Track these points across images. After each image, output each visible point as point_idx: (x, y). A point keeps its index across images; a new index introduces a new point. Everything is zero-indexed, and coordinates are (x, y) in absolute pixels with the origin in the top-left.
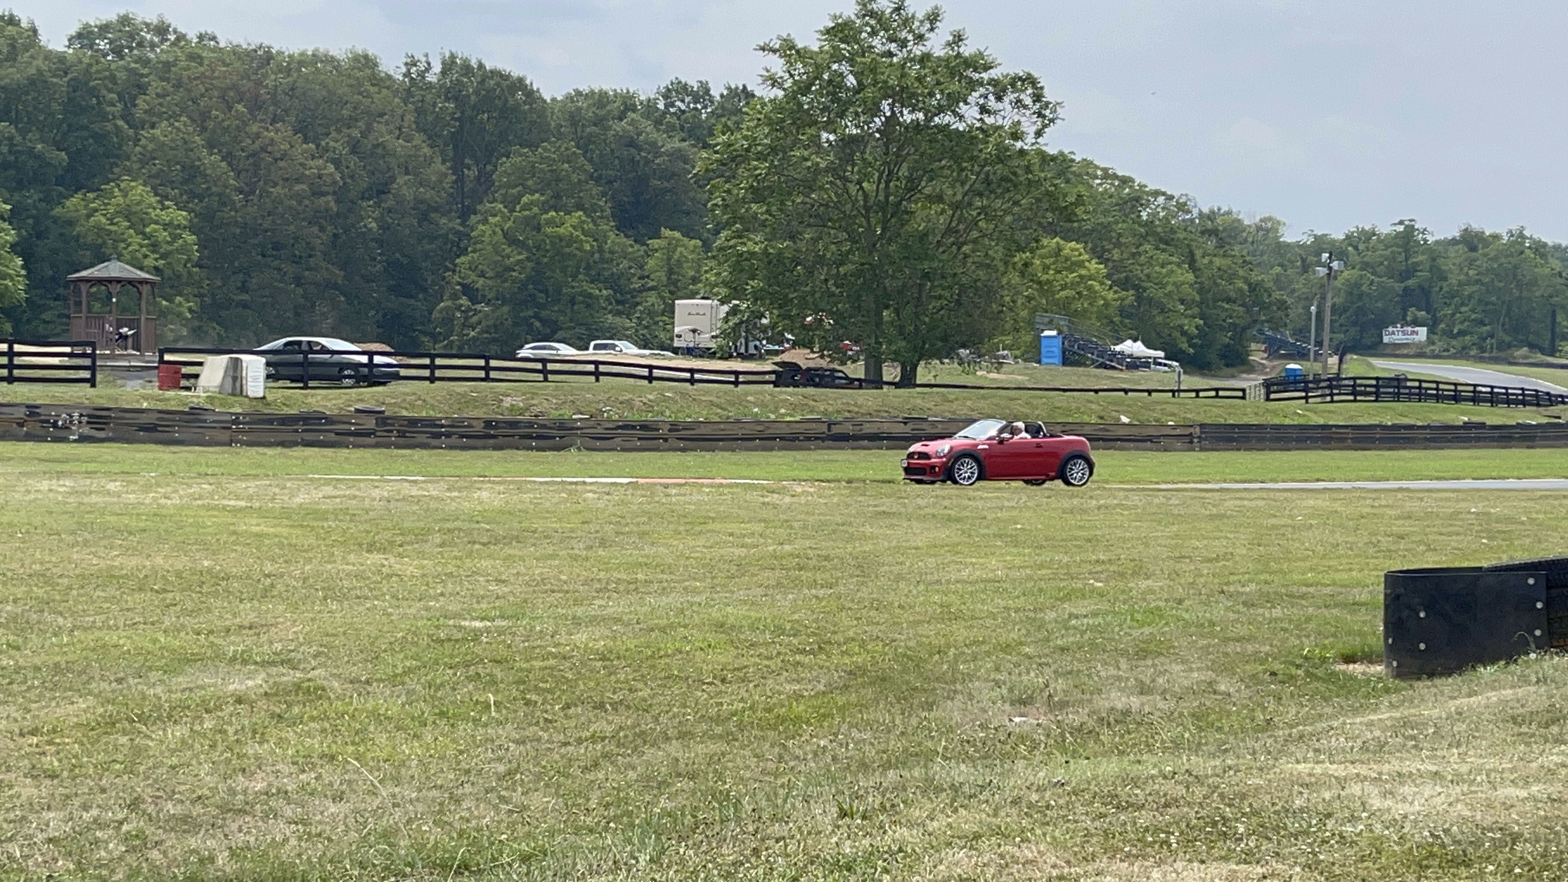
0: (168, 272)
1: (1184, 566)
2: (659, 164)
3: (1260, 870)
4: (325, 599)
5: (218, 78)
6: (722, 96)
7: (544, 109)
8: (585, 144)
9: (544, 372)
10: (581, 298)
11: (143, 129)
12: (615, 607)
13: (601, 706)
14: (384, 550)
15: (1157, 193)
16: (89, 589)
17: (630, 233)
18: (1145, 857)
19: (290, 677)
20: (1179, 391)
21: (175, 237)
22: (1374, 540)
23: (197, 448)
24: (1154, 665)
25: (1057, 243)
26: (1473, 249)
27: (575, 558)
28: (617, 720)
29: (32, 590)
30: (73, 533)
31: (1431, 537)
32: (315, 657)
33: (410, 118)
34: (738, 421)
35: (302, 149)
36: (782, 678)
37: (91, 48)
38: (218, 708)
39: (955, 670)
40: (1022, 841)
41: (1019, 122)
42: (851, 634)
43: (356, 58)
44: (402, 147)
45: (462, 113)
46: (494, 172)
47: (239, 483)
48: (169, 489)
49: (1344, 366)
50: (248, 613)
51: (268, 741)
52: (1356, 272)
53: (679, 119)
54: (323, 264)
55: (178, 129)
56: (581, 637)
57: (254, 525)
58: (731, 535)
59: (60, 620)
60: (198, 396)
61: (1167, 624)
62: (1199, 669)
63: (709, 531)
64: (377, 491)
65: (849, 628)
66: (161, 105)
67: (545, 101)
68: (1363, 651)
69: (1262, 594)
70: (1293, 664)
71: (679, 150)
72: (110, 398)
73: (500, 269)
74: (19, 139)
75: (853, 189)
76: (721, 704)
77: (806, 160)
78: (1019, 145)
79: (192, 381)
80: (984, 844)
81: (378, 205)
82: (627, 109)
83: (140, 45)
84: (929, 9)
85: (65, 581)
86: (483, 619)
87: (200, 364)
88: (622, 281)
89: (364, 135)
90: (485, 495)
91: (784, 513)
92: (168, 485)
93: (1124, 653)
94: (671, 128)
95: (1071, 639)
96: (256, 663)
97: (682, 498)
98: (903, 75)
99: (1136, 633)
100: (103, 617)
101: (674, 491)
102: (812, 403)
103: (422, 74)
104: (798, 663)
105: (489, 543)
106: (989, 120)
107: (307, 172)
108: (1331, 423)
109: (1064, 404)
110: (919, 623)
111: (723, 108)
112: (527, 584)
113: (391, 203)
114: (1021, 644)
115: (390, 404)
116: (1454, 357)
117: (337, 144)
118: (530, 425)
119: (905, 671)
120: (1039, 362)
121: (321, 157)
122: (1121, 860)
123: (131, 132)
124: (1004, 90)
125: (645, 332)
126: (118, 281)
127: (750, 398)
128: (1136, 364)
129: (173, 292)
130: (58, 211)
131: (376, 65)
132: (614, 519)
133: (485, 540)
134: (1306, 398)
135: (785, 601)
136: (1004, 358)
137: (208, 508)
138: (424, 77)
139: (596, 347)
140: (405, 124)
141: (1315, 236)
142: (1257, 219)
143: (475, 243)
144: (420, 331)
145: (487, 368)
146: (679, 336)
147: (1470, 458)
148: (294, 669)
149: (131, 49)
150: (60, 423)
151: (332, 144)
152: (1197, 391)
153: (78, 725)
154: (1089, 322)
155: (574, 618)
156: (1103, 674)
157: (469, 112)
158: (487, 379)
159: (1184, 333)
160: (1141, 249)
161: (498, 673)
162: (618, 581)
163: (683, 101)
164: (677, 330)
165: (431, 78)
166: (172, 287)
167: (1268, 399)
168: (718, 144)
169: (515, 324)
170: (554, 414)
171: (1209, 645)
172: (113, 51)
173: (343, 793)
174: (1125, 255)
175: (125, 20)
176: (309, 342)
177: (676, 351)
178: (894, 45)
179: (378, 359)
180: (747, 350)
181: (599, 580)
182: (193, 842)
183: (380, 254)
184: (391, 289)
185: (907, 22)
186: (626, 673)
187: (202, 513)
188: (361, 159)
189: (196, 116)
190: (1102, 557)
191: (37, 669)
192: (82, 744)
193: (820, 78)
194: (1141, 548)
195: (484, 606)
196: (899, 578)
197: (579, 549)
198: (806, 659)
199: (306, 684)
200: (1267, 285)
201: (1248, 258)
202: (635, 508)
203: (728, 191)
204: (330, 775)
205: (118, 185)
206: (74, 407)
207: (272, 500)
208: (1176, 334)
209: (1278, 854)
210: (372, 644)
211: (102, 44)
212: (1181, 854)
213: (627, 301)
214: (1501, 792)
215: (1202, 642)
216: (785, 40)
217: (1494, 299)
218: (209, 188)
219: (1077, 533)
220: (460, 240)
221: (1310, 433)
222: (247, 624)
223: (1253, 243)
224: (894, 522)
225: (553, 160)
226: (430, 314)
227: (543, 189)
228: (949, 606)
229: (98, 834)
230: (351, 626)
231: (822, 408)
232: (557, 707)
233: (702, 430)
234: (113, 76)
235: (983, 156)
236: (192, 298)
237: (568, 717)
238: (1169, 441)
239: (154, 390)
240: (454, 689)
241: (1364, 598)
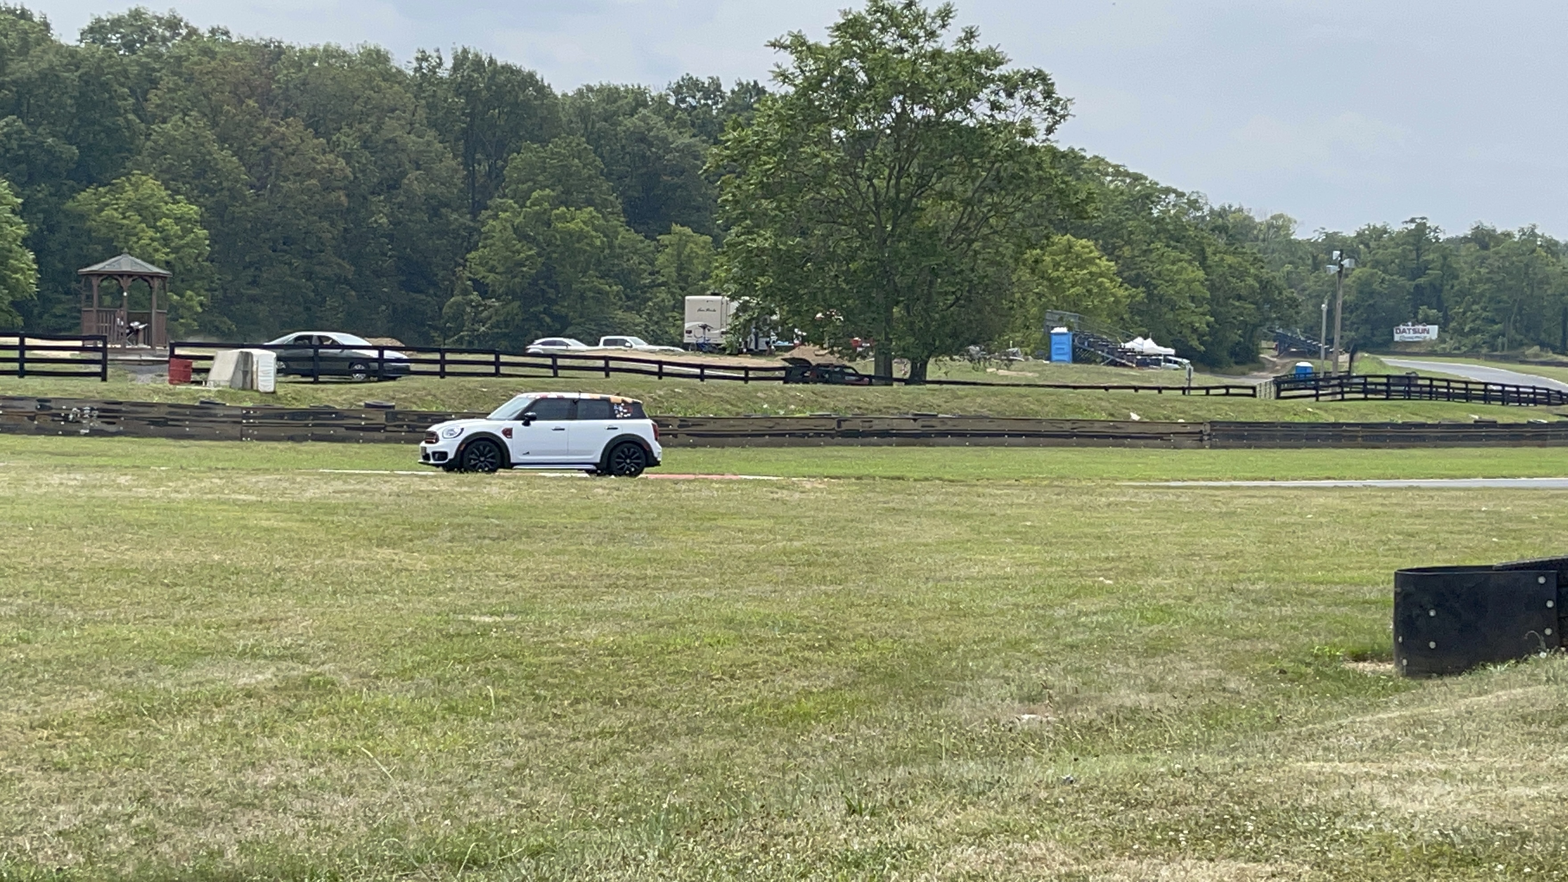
0: (179, 268)
1: (1194, 563)
2: (668, 160)
3: (1269, 869)
4: (335, 593)
5: (230, 72)
6: (733, 92)
7: (555, 105)
8: (595, 139)
9: (555, 367)
10: (591, 294)
11: (154, 123)
12: (626, 602)
13: (609, 702)
14: (392, 544)
15: (1168, 191)
16: (100, 582)
17: (639, 229)
18: (1154, 855)
19: (301, 671)
20: (1190, 388)
21: (186, 232)
22: (1384, 538)
23: (207, 443)
24: (1164, 664)
25: (1068, 240)
26: (1485, 247)
27: (585, 553)
28: (628, 715)
29: (42, 585)
30: (85, 527)
31: (1442, 535)
32: (325, 651)
33: (421, 113)
34: (747, 418)
35: (313, 144)
36: (791, 675)
37: (103, 42)
38: (228, 702)
39: (965, 667)
40: (1031, 838)
41: (1030, 119)
42: (860, 630)
43: (369, 53)
44: (415, 142)
45: (473, 109)
46: (503, 167)
47: (249, 478)
48: (180, 483)
49: (1355, 364)
50: (258, 607)
51: (276, 735)
52: (1367, 270)
53: (689, 115)
54: (335, 259)
55: (189, 125)
56: (591, 632)
57: (264, 519)
58: (740, 530)
59: (71, 613)
60: (208, 390)
61: (1176, 622)
62: (1208, 667)
63: (719, 527)
64: (388, 485)
65: (858, 624)
66: (173, 99)
67: (556, 98)
68: (1373, 650)
69: (1270, 591)
70: (1302, 662)
71: (689, 146)
72: (121, 392)
73: (509, 264)
74: (28, 134)
75: (863, 185)
76: (730, 700)
77: (817, 156)
78: (1029, 141)
79: (203, 375)
80: (992, 841)
81: (388, 200)
82: (638, 105)
83: (152, 39)
84: (942, 6)
85: (75, 575)
86: (492, 614)
87: (211, 358)
88: (633, 277)
89: (377, 129)
90: (495, 490)
91: (794, 508)
92: (179, 479)
93: (1133, 650)
94: (682, 124)
95: (1081, 636)
96: (265, 657)
97: (691, 494)
98: (913, 72)
99: (1145, 630)
100: (114, 610)
101: (684, 487)
102: (821, 400)
103: (433, 71)
104: (807, 659)
105: (499, 538)
106: (1000, 116)
107: (319, 167)
108: (1341, 421)
109: (1074, 402)
110: (928, 619)
111: (733, 104)
112: (537, 580)
113: (402, 199)
114: (1030, 641)
115: (401, 399)
116: (1465, 355)
117: (348, 139)
119: (914, 667)
120: (1049, 359)
121: (332, 151)
122: (1130, 858)
123: (143, 126)
124: (1016, 87)
125: (655, 327)
126: (130, 275)
127: (759, 394)
128: (1146, 361)
129: (184, 286)
130: (70, 204)
131: (388, 60)
132: (624, 515)
133: (496, 536)
134: (1317, 396)
135: (793, 597)
136: (1014, 354)
137: (220, 502)
138: (435, 73)
139: (606, 343)
140: (417, 117)
141: (1327, 235)
142: (1268, 217)
143: (486, 239)
144: (431, 326)
145: (497, 364)
146: (690, 332)
147: (1480, 456)
148: (303, 663)
149: (143, 43)
150: (71, 417)
151: (343, 138)
152: (1207, 389)
153: (88, 719)
154: (1099, 319)
155: (584, 613)
156: (1112, 671)
157: (479, 107)
158: (497, 374)
159: (1195, 330)
160: (1152, 246)
161: (508, 668)
162: (628, 577)
163: (694, 97)
164: (687, 326)
165: (444, 73)
166: (183, 281)
167: (1278, 397)
168: (729, 140)
169: (526, 319)
171: (1218, 644)
172: (124, 45)
173: (352, 787)
174: (1136, 253)
175: (136, 15)
176: (319, 337)
177: (686, 347)
178: (905, 41)
179: (388, 354)
180: (756, 347)
181: (608, 576)
182: (203, 836)
183: (391, 250)
184: (402, 285)
185: (918, 18)
186: (635, 669)
187: (210, 507)
188: (373, 154)
189: (207, 111)
190: (1112, 555)
191: (47, 662)
192: (92, 737)
193: (830, 73)
194: (1150, 545)
195: (494, 601)
196: (908, 574)
197: (589, 545)
198: (816, 656)
199: (316, 678)
200: (1278, 282)
201: (1259, 255)
202: (644, 503)
203: (739, 187)
204: (339, 769)
205: (129, 180)
206: (85, 401)
207: (283, 494)
208: (1187, 332)
209: (1287, 852)
210: (382, 639)
211: (114, 39)
212: (1190, 852)
213: (637, 297)
214: (1512, 791)
215: (1211, 640)
216: (796, 36)
217: (1505, 298)
218: (220, 183)
219: (1087, 530)
220: (471, 235)
221: (1319, 431)
222: (257, 618)
223: (1264, 240)
224: (904, 518)
225: (564, 155)
226: (441, 309)
227: (553, 185)
228: (958, 603)
229: (108, 827)
230: (361, 621)
231: (832, 405)
232: (566, 702)
233: (710, 427)
234: (126, 71)
235: (993, 152)
236: (202, 292)
237: (577, 712)
238: (1179, 439)
239: (164, 384)
240: (464, 684)
241: (1374, 596)
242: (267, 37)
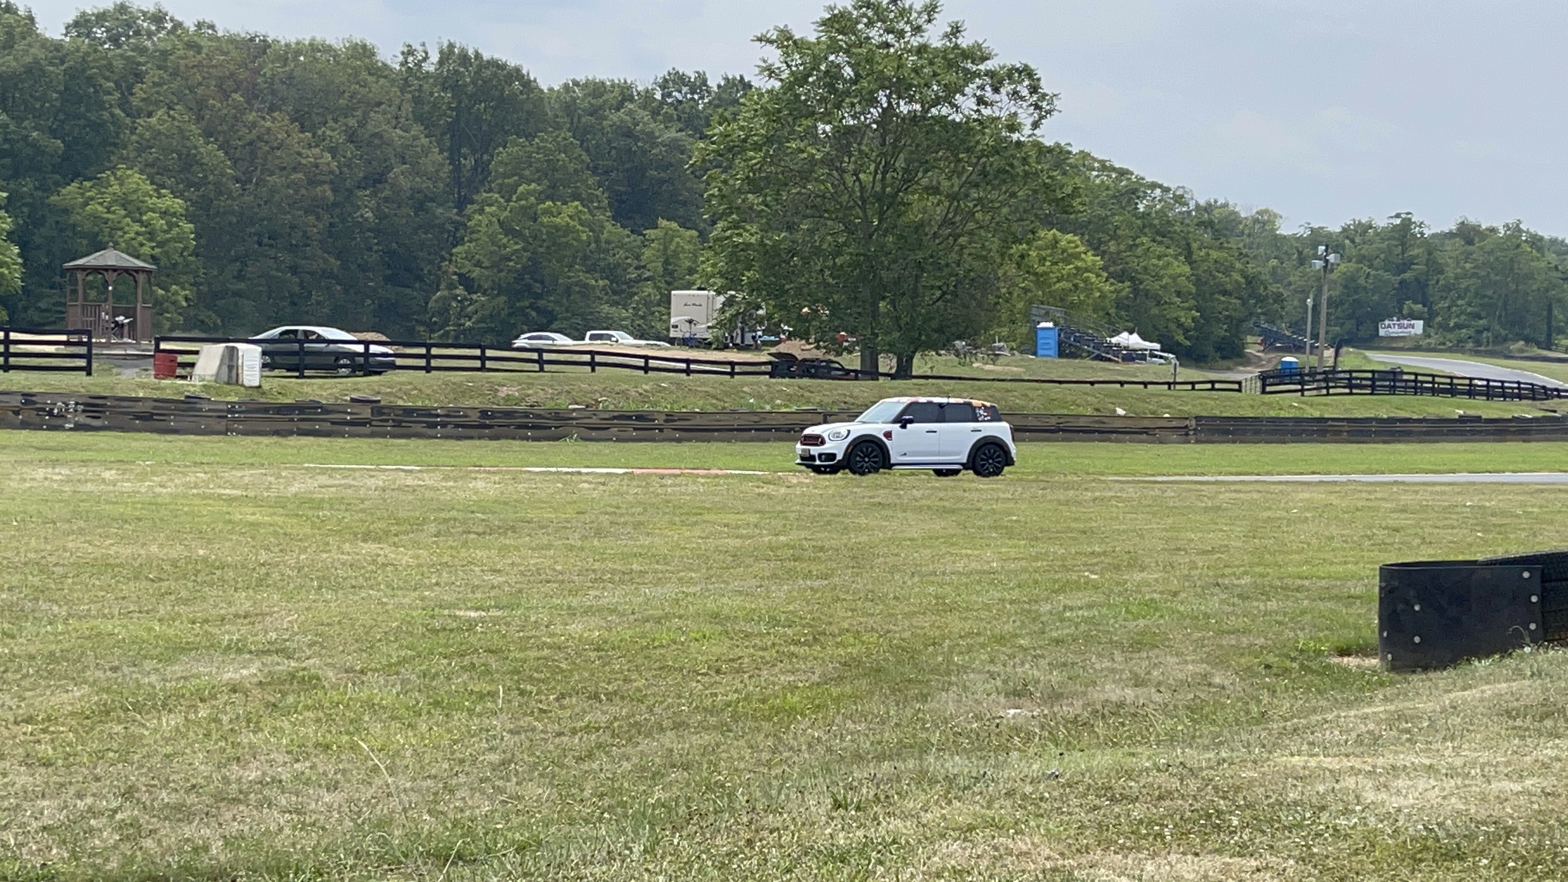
0: (164, 262)
1: (1182, 559)
2: (655, 155)
3: (1254, 863)
4: (320, 588)
5: (215, 66)
6: (719, 86)
7: (542, 99)
8: (581, 133)
9: (541, 362)
10: (577, 289)
11: (139, 117)
12: (610, 597)
13: (596, 696)
14: (378, 540)
15: (1154, 186)
16: (84, 577)
17: (625, 223)
18: (1139, 850)
19: (285, 666)
20: (1175, 383)
21: (171, 226)
22: (1369, 533)
23: (192, 437)
24: (1148, 658)
25: (1054, 235)
26: (1470, 242)
27: (571, 548)
28: (613, 709)
29: (27, 579)
30: (69, 521)
31: (1427, 530)
32: (310, 646)
33: (408, 107)
34: (733, 412)
35: (298, 138)
36: (777, 669)
37: (88, 36)
38: (214, 697)
39: (950, 662)
40: (1016, 833)
41: (1015, 114)
42: (846, 624)
43: (355, 47)
44: (401, 137)
45: (460, 102)
46: (490, 162)
47: (234, 472)
48: (165, 478)
49: (1340, 359)
50: (243, 601)
51: (262, 730)
52: (1352, 266)
53: (676, 109)
54: (320, 252)
55: (174, 119)
56: (576, 628)
57: (250, 514)
58: (726, 525)
59: (55, 608)
60: (193, 385)
61: (1162, 616)
62: (1193, 661)
63: (705, 522)
64: (373, 480)
65: (844, 619)
66: (158, 93)
67: (542, 91)
68: (1358, 645)
69: (1256, 586)
70: (1288, 656)
71: (675, 140)
72: (105, 388)
73: (495, 258)
74: (12, 127)
75: (850, 180)
76: (716, 695)
77: (803, 152)
78: (1015, 136)
79: (188, 369)
80: (979, 836)
81: (374, 194)
82: (624, 100)
83: (137, 33)
85: (59, 570)
86: (477, 609)
87: (196, 353)
88: (619, 271)
89: (362, 124)
90: (480, 485)
91: (780, 503)
92: (164, 473)
93: (1119, 645)
94: (668, 118)
95: (1066, 631)
96: (251, 652)
97: (678, 489)
98: (899, 67)
99: (1131, 625)
100: (99, 605)
101: (670, 482)
102: (807, 394)
103: (418, 64)
104: (793, 654)
105: (484, 533)
106: (986, 112)
107: (304, 161)
108: (1326, 416)
109: (1060, 396)
110: (914, 613)
111: (720, 99)
112: (522, 574)
113: (387, 193)
114: (1016, 636)
115: (387, 394)
116: (1450, 350)
117: (334, 133)
118: (526, 415)
119: (900, 662)
120: (1035, 354)
121: (317, 146)
122: (1116, 853)
123: (128, 120)
124: (1001, 82)
125: (641, 322)
126: (115, 269)
127: (745, 389)
128: (1132, 356)
129: (169, 280)
130: (54, 198)
131: (373, 54)
132: (610, 509)
133: (480, 530)
134: (1302, 391)
135: (780, 592)
136: (1000, 349)
137: (205, 497)
138: (421, 67)
139: (592, 337)
140: (403, 111)
141: (1312, 230)
142: (1254, 211)
143: (472, 233)
144: (416, 320)
145: (483, 358)
147: (1465, 451)
148: (289, 658)
149: (128, 37)
150: (56, 411)
151: (328, 133)
152: (1193, 384)
153: (72, 714)
154: (1084, 315)
155: (569, 607)
156: (1098, 666)
157: (466, 101)
158: (482, 369)
159: (1180, 325)
160: (1138, 241)
161: (493, 663)
162: (613, 572)
163: (680, 92)
165: (429, 67)
166: (168, 276)
167: (1264, 392)
168: (714, 135)
169: (510, 315)
170: (550, 404)
171: (1204, 638)
172: (109, 39)
173: (337, 782)
174: (1122, 247)
175: (122, 9)
176: (305, 332)
177: (672, 341)
178: (891, 36)
179: (373, 349)
180: (743, 342)
181: (594, 571)
182: (188, 831)
183: (377, 244)
184: (388, 279)
185: (904, 13)
186: (621, 664)
187: (195, 502)
188: (358, 148)
189: (193, 105)
190: (1097, 549)
191: (32, 657)
192: (76, 732)
193: (816, 68)
194: (1136, 540)
195: (479, 596)
196: (894, 569)
197: (575, 540)
198: (801, 650)
199: (301, 674)
200: (1263, 277)
201: (1244, 251)
202: (630, 498)
203: (725, 182)
204: (326, 765)
205: (114, 174)
206: (70, 395)
207: (268, 489)
208: (1173, 326)
209: (1272, 847)
210: (367, 633)
211: (99, 33)
212: (1174, 846)
213: (623, 291)
214: (1495, 786)
215: (1197, 635)
216: (782, 31)
217: (1490, 293)
218: (205, 177)
219: (1073, 525)
220: (457, 229)
221: (1305, 426)
222: (242, 613)
223: (1249, 235)
224: (890, 513)
225: (550, 150)
226: (427, 303)
227: (539, 179)
228: (944, 598)
229: (92, 822)
230: (346, 615)
231: (818, 399)
232: (552, 697)
233: (698, 421)
234: (111, 64)
235: (980, 147)
236: (187, 285)
237: (563, 708)
238: (1164, 433)
239: (150, 378)
240: (449, 679)
241: (1359, 591)
242: (252, 31)
